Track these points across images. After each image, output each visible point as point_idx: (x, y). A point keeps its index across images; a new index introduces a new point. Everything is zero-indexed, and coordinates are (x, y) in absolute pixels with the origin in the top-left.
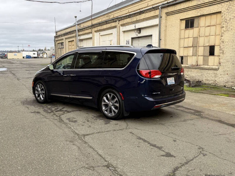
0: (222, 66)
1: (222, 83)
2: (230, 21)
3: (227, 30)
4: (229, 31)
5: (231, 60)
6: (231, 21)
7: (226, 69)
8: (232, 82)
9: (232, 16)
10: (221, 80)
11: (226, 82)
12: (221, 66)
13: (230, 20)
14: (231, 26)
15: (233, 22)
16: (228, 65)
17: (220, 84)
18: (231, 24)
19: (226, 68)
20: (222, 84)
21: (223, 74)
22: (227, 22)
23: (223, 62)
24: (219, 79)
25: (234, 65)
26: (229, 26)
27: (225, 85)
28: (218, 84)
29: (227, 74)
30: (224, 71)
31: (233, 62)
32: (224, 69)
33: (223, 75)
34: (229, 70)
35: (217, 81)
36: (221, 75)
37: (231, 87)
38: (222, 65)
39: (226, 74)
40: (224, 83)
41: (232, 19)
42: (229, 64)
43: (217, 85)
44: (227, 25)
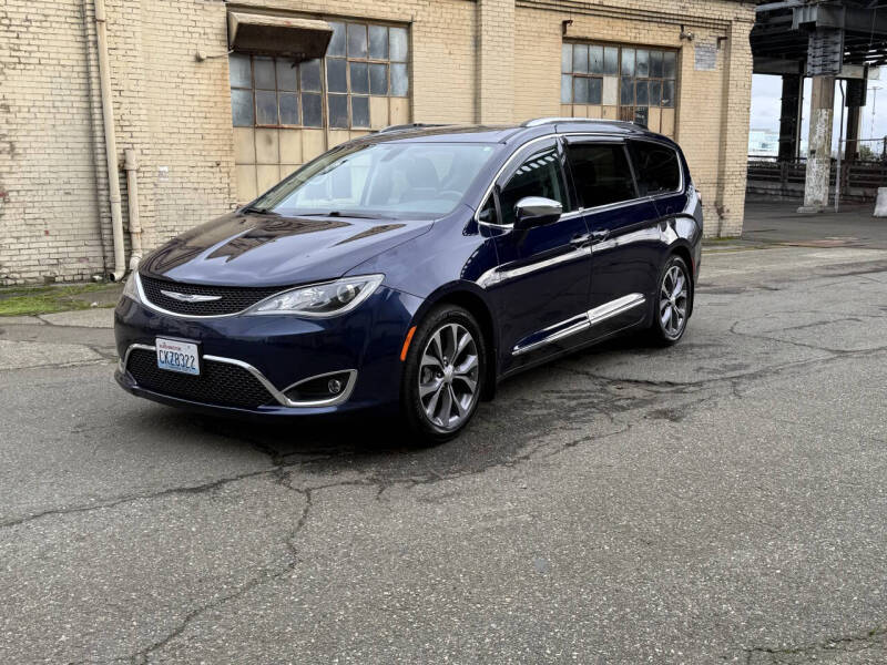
0: (17, 205)
1: (32, 269)
2: (27, 27)
3: (16, 60)
4: (28, 67)
5: (57, 179)
6: (31, 29)
7: (37, 216)
8: (80, 260)
9: (34, 11)
10: (27, 257)
11: (55, 262)
12: (11, 205)
13: (27, 23)
14: (35, 48)
15: (41, 36)
16: (45, 199)
17: (24, 275)
18: (37, 42)
19: (35, 210)
20: (37, 274)
21: (28, 234)
22: (12, 28)
23: (19, 187)
24: (15, 258)
25: (69, 198)
26: (29, 48)
27: (48, 274)
28: (17, 276)
29: (47, 233)
30: (31, 222)
31: (68, 186)
32: (27, 217)
33: (28, 240)
34: (51, 216)
35: (8, 264)
36: (18, 238)
37: (80, 277)
38: (13, 200)
39: (43, 233)
40: (44, 268)
41: (38, 24)
42: (50, 193)
43: (10, 282)
44: (16, 41)
